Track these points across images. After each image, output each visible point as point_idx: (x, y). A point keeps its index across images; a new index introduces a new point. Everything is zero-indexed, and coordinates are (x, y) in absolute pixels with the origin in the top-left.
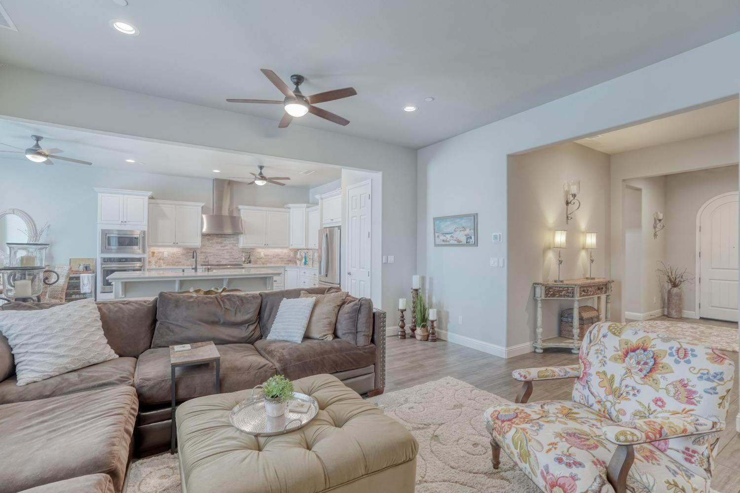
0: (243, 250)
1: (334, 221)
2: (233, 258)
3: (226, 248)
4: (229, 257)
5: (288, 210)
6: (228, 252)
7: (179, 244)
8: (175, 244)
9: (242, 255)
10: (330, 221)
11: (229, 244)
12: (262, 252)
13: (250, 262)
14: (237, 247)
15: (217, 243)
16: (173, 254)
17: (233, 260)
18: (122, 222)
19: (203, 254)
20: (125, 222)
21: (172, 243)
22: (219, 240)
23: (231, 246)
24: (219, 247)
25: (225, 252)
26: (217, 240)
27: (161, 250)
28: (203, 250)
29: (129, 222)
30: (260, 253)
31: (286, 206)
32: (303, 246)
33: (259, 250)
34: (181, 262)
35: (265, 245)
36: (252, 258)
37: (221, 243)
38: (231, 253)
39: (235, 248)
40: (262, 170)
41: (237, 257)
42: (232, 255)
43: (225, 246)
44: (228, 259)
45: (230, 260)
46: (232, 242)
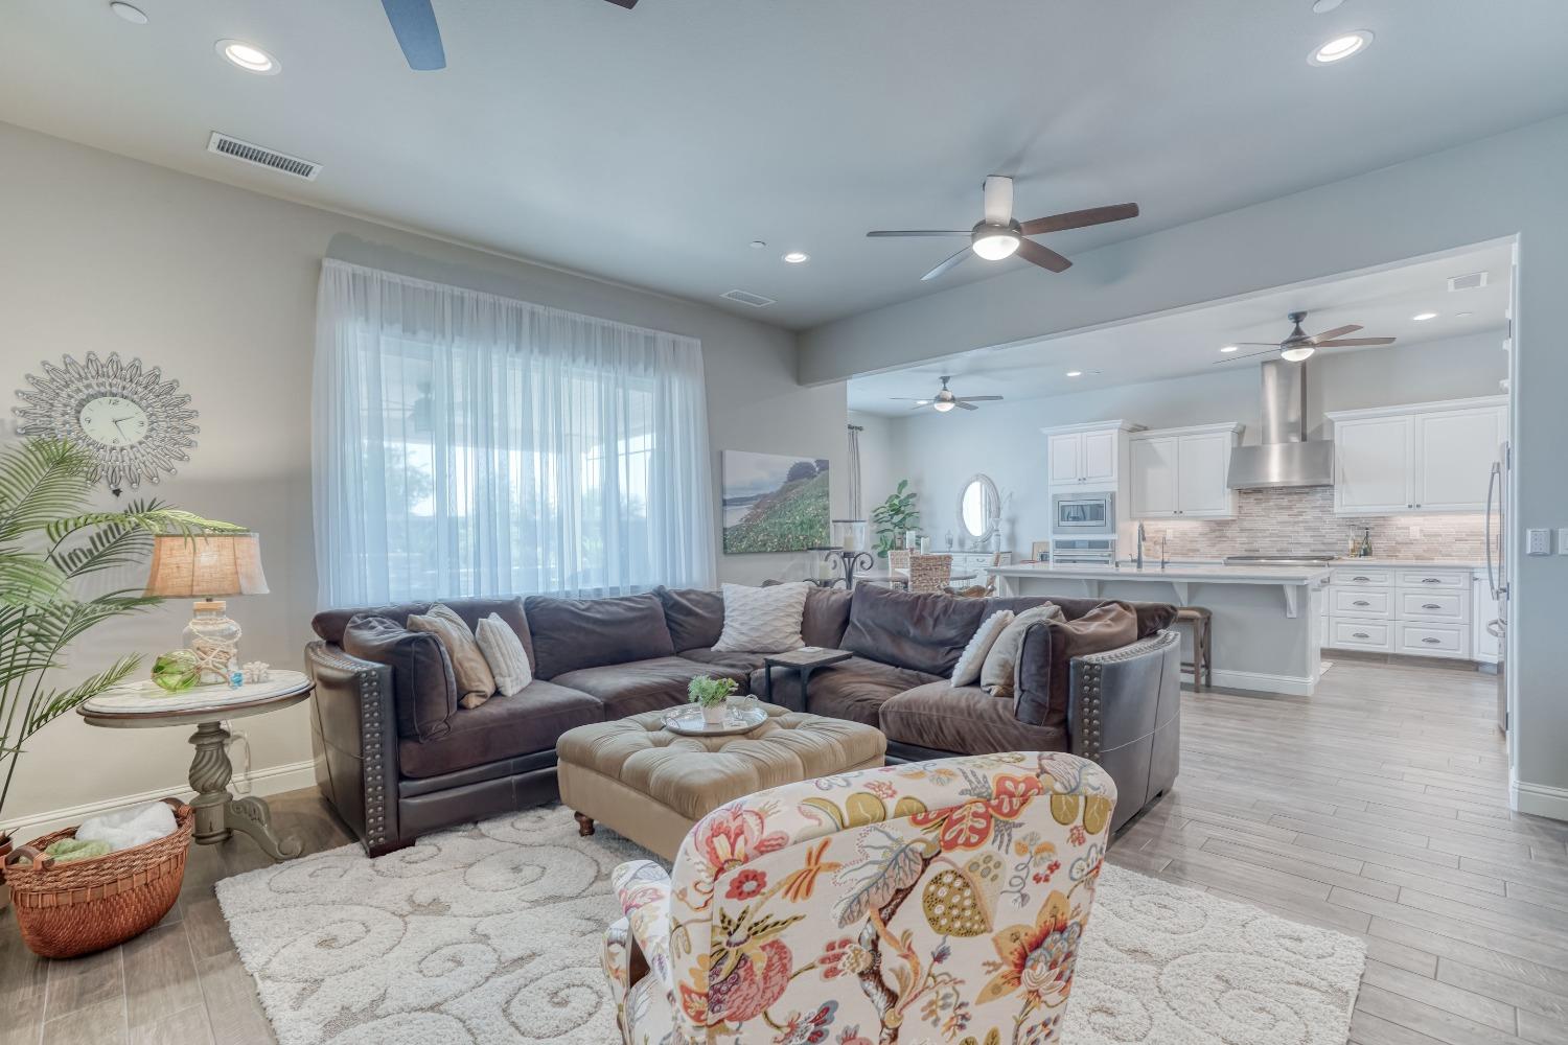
0: (1351, 523)
2: (1324, 544)
3: (1301, 518)
4: (1310, 540)
6: (1308, 529)
7: (1186, 513)
8: (1179, 514)
9: (1347, 536)
11: (1312, 507)
12: (1414, 526)
13: (1367, 553)
14: (1332, 514)
16: (1186, 534)
17: (1323, 547)
18: (1081, 478)
20: (1086, 479)
21: (1171, 513)
22: (1285, 502)
23: (1317, 513)
24: (1284, 516)
25: (1300, 528)
26: (1280, 502)
27: (1161, 525)
28: (1246, 525)
29: (1090, 477)
30: (1408, 528)
33: (1403, 521)
34: (1200, 550)
35: (1410, 506)
36: (1378, 544)
37: (1290, 508)
38: (1316, 529)
39: (1327, 517)
40: (1300, 324)
41: (1334, 541)
42: (1316, 534)
43: (1300, 514)
44: (1308, 545)
45: (1313, 547)
46: (1318, 504)
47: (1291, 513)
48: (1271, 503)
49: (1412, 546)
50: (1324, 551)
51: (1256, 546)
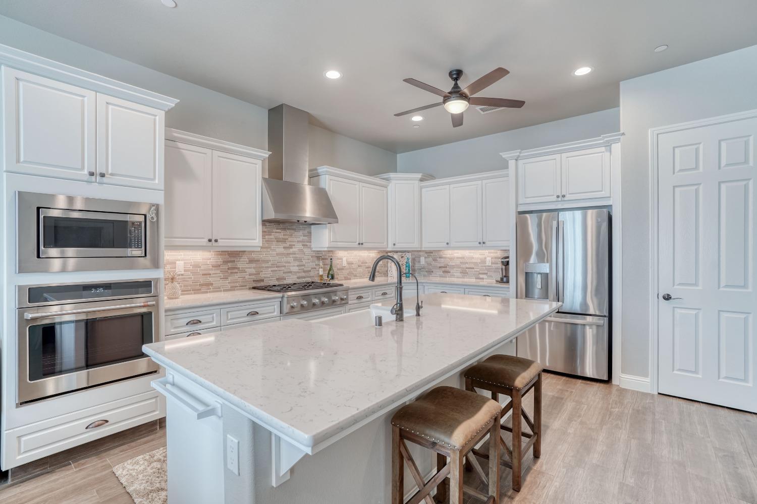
0: (319, 256)
1: (568, 197)
2: (304, 272)
3: (291, 250)
5: (384, 182)
6: (296, 259)
7: (219, 242)
8: (213, 244)
9: (319, 265)
10: (554, 198)
11: (298, 241)
12: (344, 257)
14: (310, 247)
15: (278, 241)
16: (196, 266)
17: (303, 274)
18: (92, 174)
19: (253, 265)
20: (103, 175)
21: (206, 240)
22: (281, 234)
23: (300, 246)
24: (280, 249)
25: (291, 259)
26: (278, 235)
29: (112, 174)
30: (342, 259)
31: (385, 176)
32: (415, 246)
33: (340, 254)
34: (212, 284)
35: (359, 244)
37: (284, 241)
38: (300, 260)
39: (306, 250)
40: (458, 82)
41: (310, 269)
42: (301, 263)
43: (291, 247)
44: (296, 273)
45: (298, 275)
46: (302, 238)
47: (285, 245)
48: (272, 237)
49: (343, 271)
50: (304, 278)
51: (262, 275)
